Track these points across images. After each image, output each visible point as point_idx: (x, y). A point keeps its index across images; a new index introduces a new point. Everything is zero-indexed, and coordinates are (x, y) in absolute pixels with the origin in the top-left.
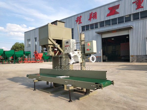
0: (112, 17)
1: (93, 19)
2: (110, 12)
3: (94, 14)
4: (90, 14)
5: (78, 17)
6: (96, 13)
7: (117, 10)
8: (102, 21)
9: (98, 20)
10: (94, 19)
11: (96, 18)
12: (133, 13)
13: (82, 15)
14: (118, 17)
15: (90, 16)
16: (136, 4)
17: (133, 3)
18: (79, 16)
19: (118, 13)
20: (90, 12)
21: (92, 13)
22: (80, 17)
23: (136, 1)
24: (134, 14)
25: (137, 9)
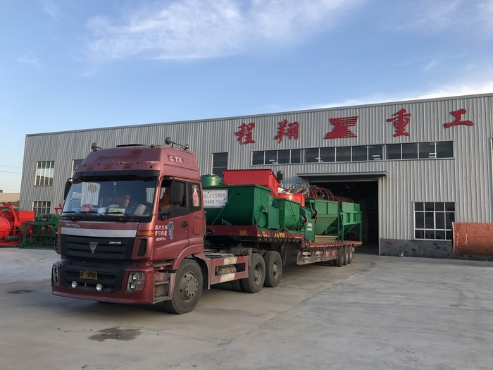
0: (338, 142)
1: (287, 137)
2: (334, 130)
3: (290, 125)
4: (280, 124)
5: (244, 124)
6: (296, 123)
7: (351, 129)
8: (312, 147)
9: (301, 143)
10: (290, 138)
11: (296, 138)
12: (387, 143)
13: (256, 121)
14: (355, 145)
15: (279, 129)
16: (395, 124)
17: (388, 121)
18: (247, 122)
19: (354, 136)
20: (281, 119)
21: (286, 121)
22: (249, 124)
23: (395, 118)
24: (389, 146)
25: (395, 136)
